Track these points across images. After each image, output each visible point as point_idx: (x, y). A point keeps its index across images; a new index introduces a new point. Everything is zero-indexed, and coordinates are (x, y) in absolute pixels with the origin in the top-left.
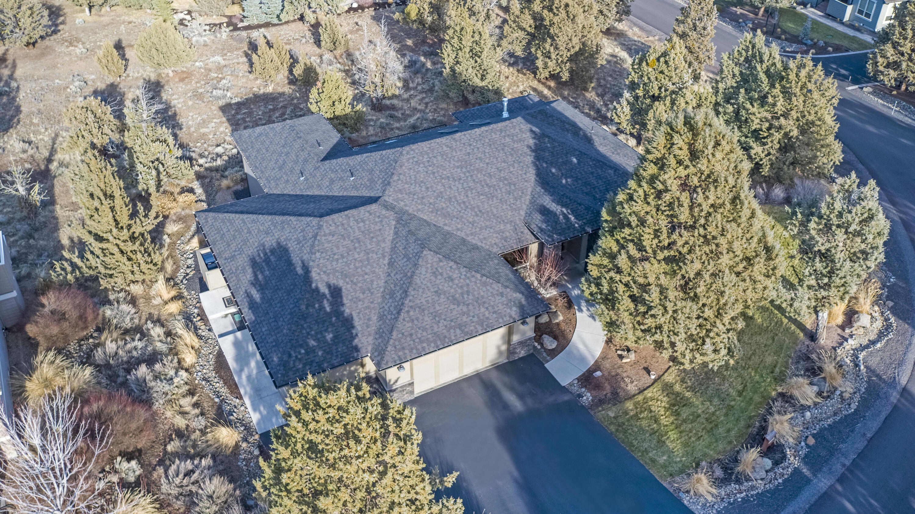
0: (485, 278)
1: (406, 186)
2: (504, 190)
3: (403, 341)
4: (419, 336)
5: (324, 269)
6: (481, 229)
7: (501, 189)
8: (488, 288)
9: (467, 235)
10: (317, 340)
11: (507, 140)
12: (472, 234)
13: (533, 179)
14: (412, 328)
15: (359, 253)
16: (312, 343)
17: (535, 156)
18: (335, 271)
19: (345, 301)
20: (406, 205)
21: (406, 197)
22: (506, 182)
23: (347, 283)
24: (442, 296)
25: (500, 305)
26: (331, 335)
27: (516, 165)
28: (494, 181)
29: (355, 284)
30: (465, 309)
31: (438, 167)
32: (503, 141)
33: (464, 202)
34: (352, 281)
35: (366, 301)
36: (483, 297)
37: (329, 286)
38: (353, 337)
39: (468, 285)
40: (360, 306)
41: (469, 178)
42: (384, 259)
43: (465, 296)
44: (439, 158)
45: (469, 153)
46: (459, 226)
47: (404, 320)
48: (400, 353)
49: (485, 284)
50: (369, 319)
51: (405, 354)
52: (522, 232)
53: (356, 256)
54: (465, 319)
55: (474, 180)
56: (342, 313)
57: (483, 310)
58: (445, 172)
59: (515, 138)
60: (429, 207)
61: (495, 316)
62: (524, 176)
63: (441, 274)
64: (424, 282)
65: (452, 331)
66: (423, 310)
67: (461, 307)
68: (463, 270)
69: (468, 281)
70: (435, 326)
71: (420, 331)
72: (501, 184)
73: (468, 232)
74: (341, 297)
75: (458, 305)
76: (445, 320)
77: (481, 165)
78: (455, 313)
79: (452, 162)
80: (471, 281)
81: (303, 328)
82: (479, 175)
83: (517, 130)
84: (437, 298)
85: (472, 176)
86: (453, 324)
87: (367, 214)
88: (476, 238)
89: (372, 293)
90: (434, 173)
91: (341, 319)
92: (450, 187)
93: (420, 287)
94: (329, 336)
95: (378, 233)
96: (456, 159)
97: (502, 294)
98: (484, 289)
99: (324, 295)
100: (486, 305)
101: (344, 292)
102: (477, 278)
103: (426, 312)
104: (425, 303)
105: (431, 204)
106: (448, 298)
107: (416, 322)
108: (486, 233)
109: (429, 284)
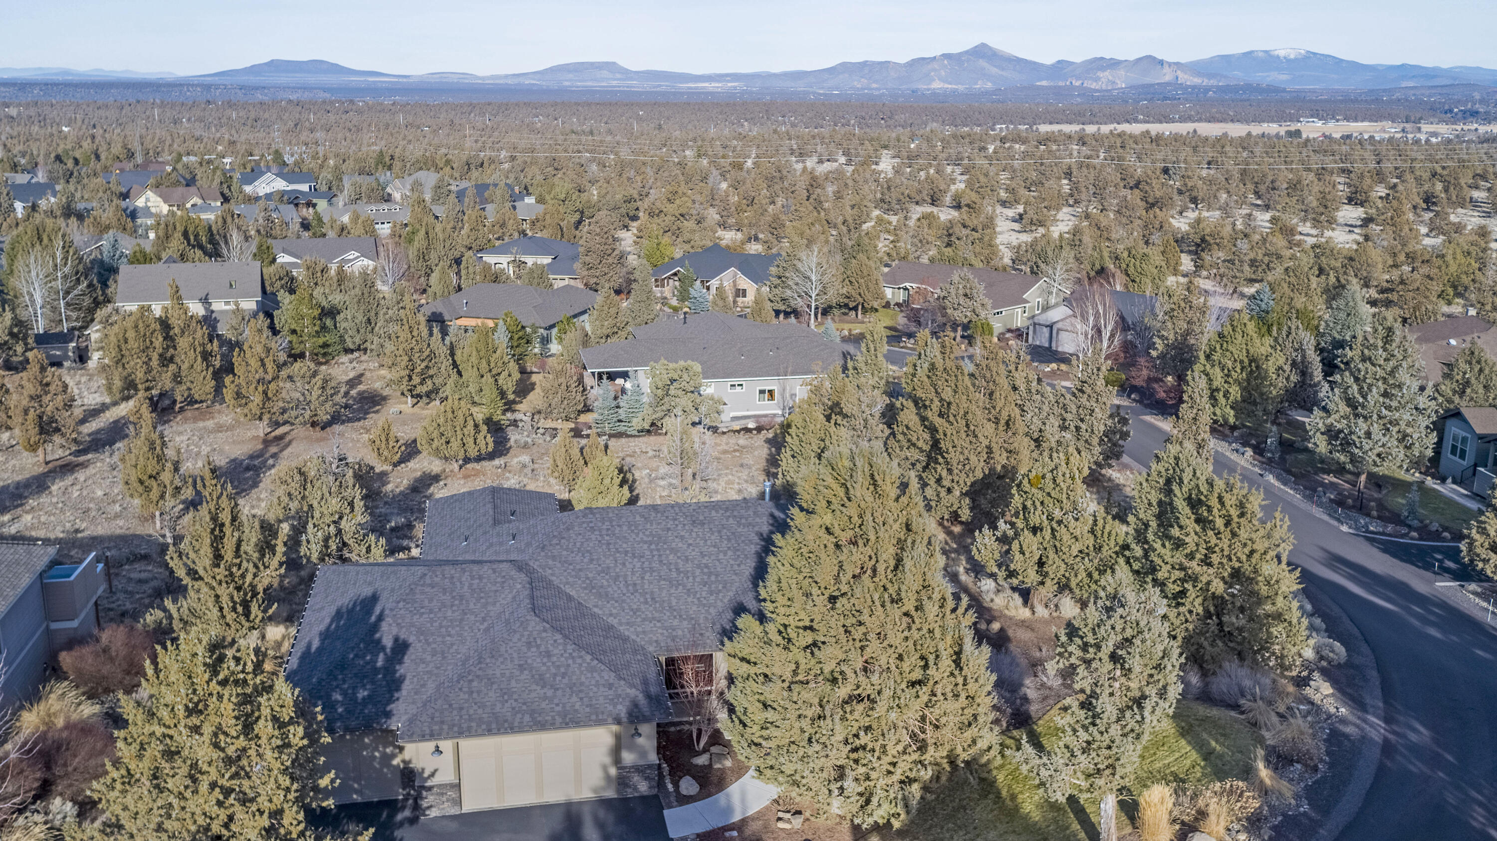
0: (596, 662)
1: (565, 553)
2: (698, 579)
3: (447, 714)
4: (471, 712)
5: (400, 621)
6: (644, 620)
7: (694, 578)
8: (595, 674)
9: (621, 624)
10: (344, 694)
11: (731, 521)
12: (628, 624)
13: (747, 573)
14: (467, 701)
15: (453, 612)
16: (337, 697)
17: (763, 546)
18: (412, 625)
19: (406, 659)
20: (552, 575)
21: (559, 565)
22: (706, 570)
23: (420, 641)
24: (526, 672)
25: (601, 698)
26: (366, 693)
27: (730, 553)
28: (689, 566)
29: (429, 644)
30: (550, 693)
31: (618, 538)
32: (724, 522)
33: (635, 584)
34: (426, 640)
35: (432, 665)
36: (582, 684)
37: (396, 639)
38: (391, 700)
39: (569, 665)
40: (420, 669)
41: (656, 558)
42: (482, 624)
43: (558, 678)
44: (625, 528)
45: (669, 529)
46: (614, 611)
47: (461, 689)
48: (436, 727)
49: (592, 670)
50: (423, 686)
51: (442, 729)
52: (701, 634)
53: (449, 613)
54: (544, 705)
55: (661, 561)
56: (395, 671)
57: (574, 699)
58: (625, 546)
59: (743, 521)
60: (584, 582)
61: (588, 710)
62: (736, 567)
63: (538, 646)
64: (510, 651)
65: (519, 716)
66: (493, 683)
67: (545, 690)
68: (570, 648)
69: (570, 662)
70: (499, 705)
71: (475, 707)
72: (698, 572)
73: (624, 621)
74: (404, 654)
75: (543, 687)
76: (516, 700)
77: (680, 545)
78: (533, 695)
79: (641, 535)
80: (574, 662)
81: (336, 679)
82: (671, 557)
83: (751, 513)
84: (518, 673)
85: (660, 556)
86: (524, 707)
87: (490, 571)
88: (632, 629)
89: (444, 658)
90: (609, 544)
91: (388, 678)
92: (624, 564)
93: (501, 656)
94: (362, 694)
95: (492, 594)
96: (647, 533)
97: (610, 686)
98: (589, 675)
99: (383, 648)
100: (581, 695)
101: (411, 650)
102: (584, 660)
103: (495, 686)
104: (498, 675)
105: (588, 578)
106: (533, 676)
107: (475, 695)
108: (648, 626)
109: (515, 655)
